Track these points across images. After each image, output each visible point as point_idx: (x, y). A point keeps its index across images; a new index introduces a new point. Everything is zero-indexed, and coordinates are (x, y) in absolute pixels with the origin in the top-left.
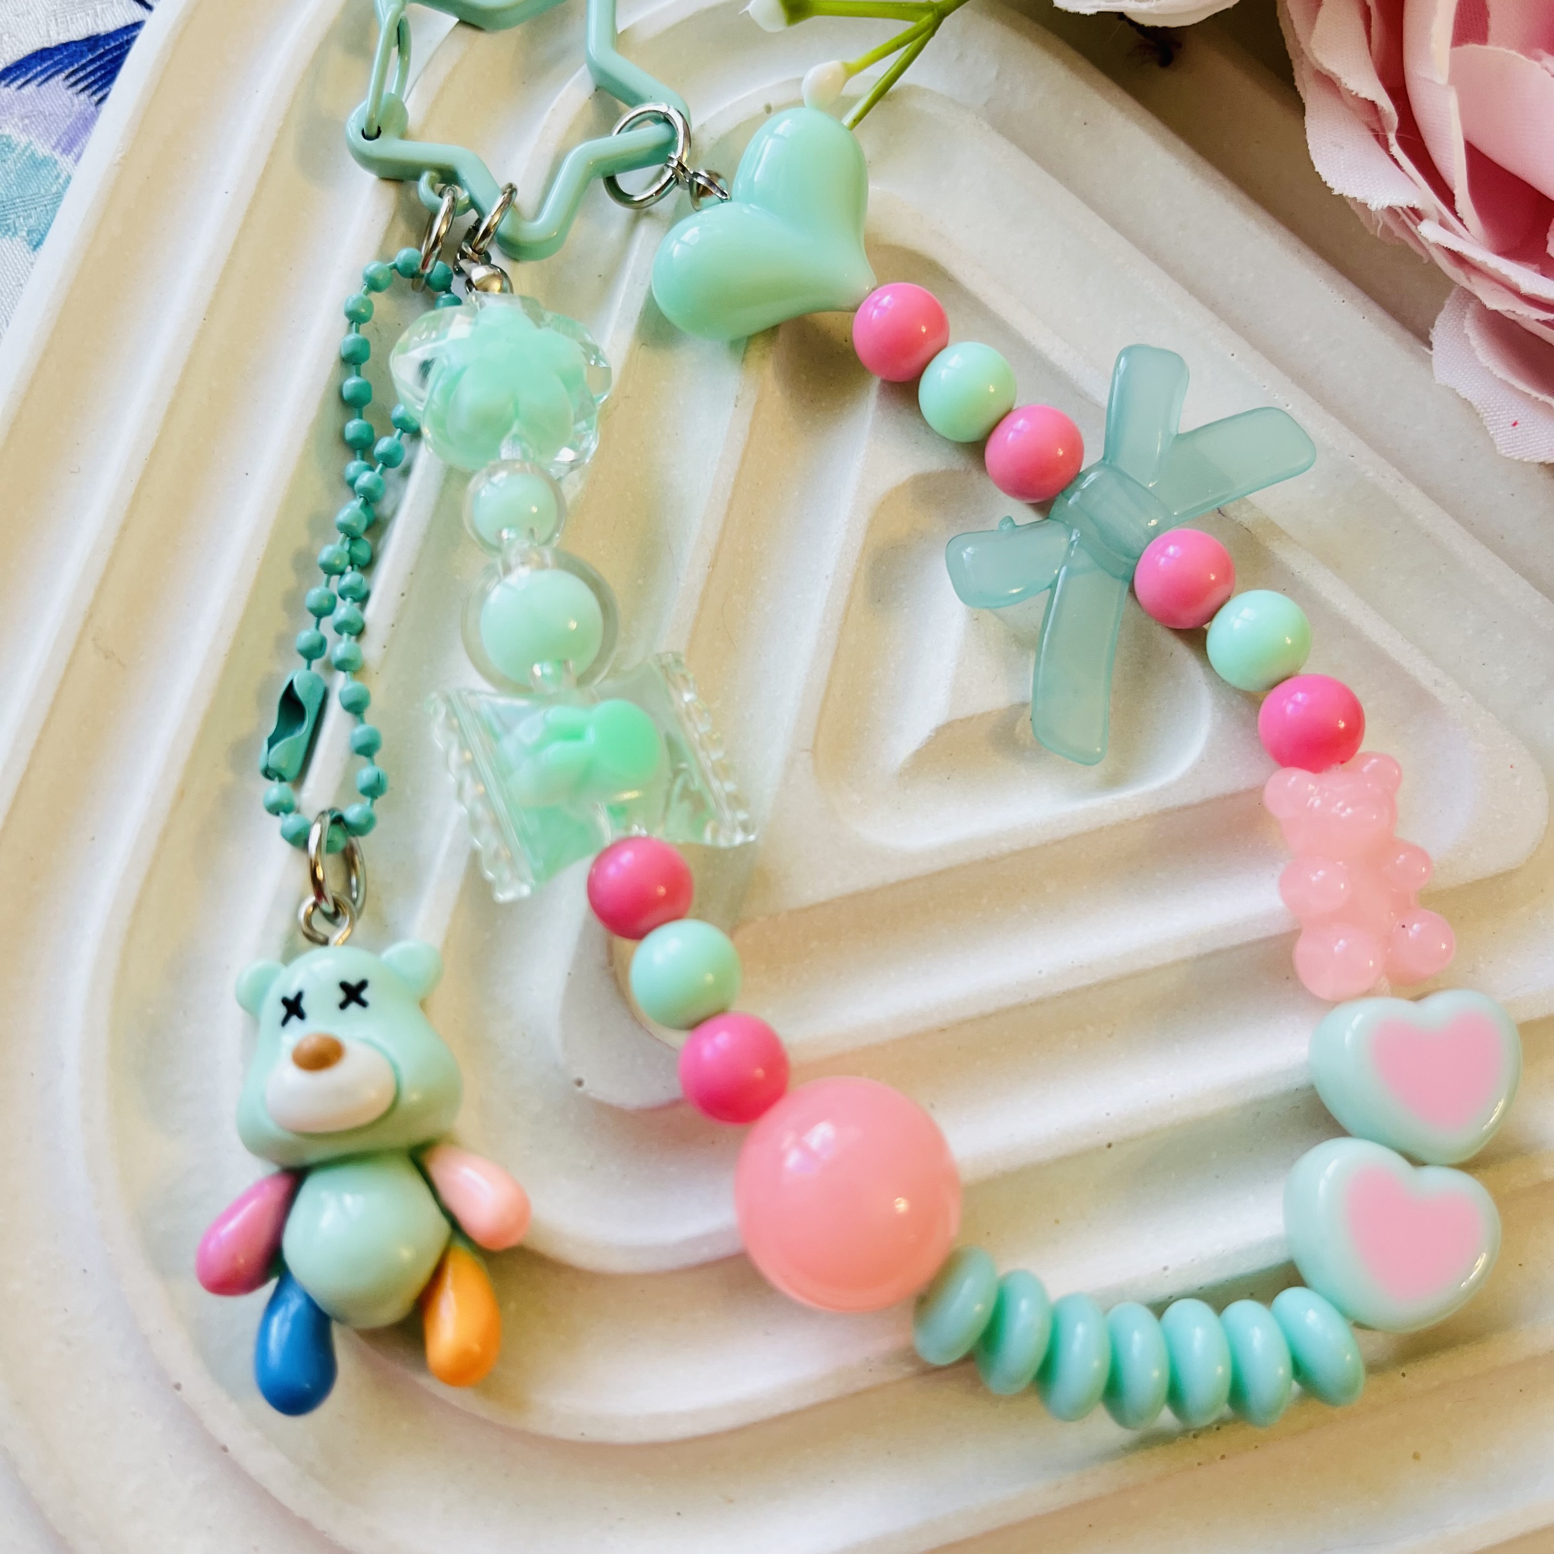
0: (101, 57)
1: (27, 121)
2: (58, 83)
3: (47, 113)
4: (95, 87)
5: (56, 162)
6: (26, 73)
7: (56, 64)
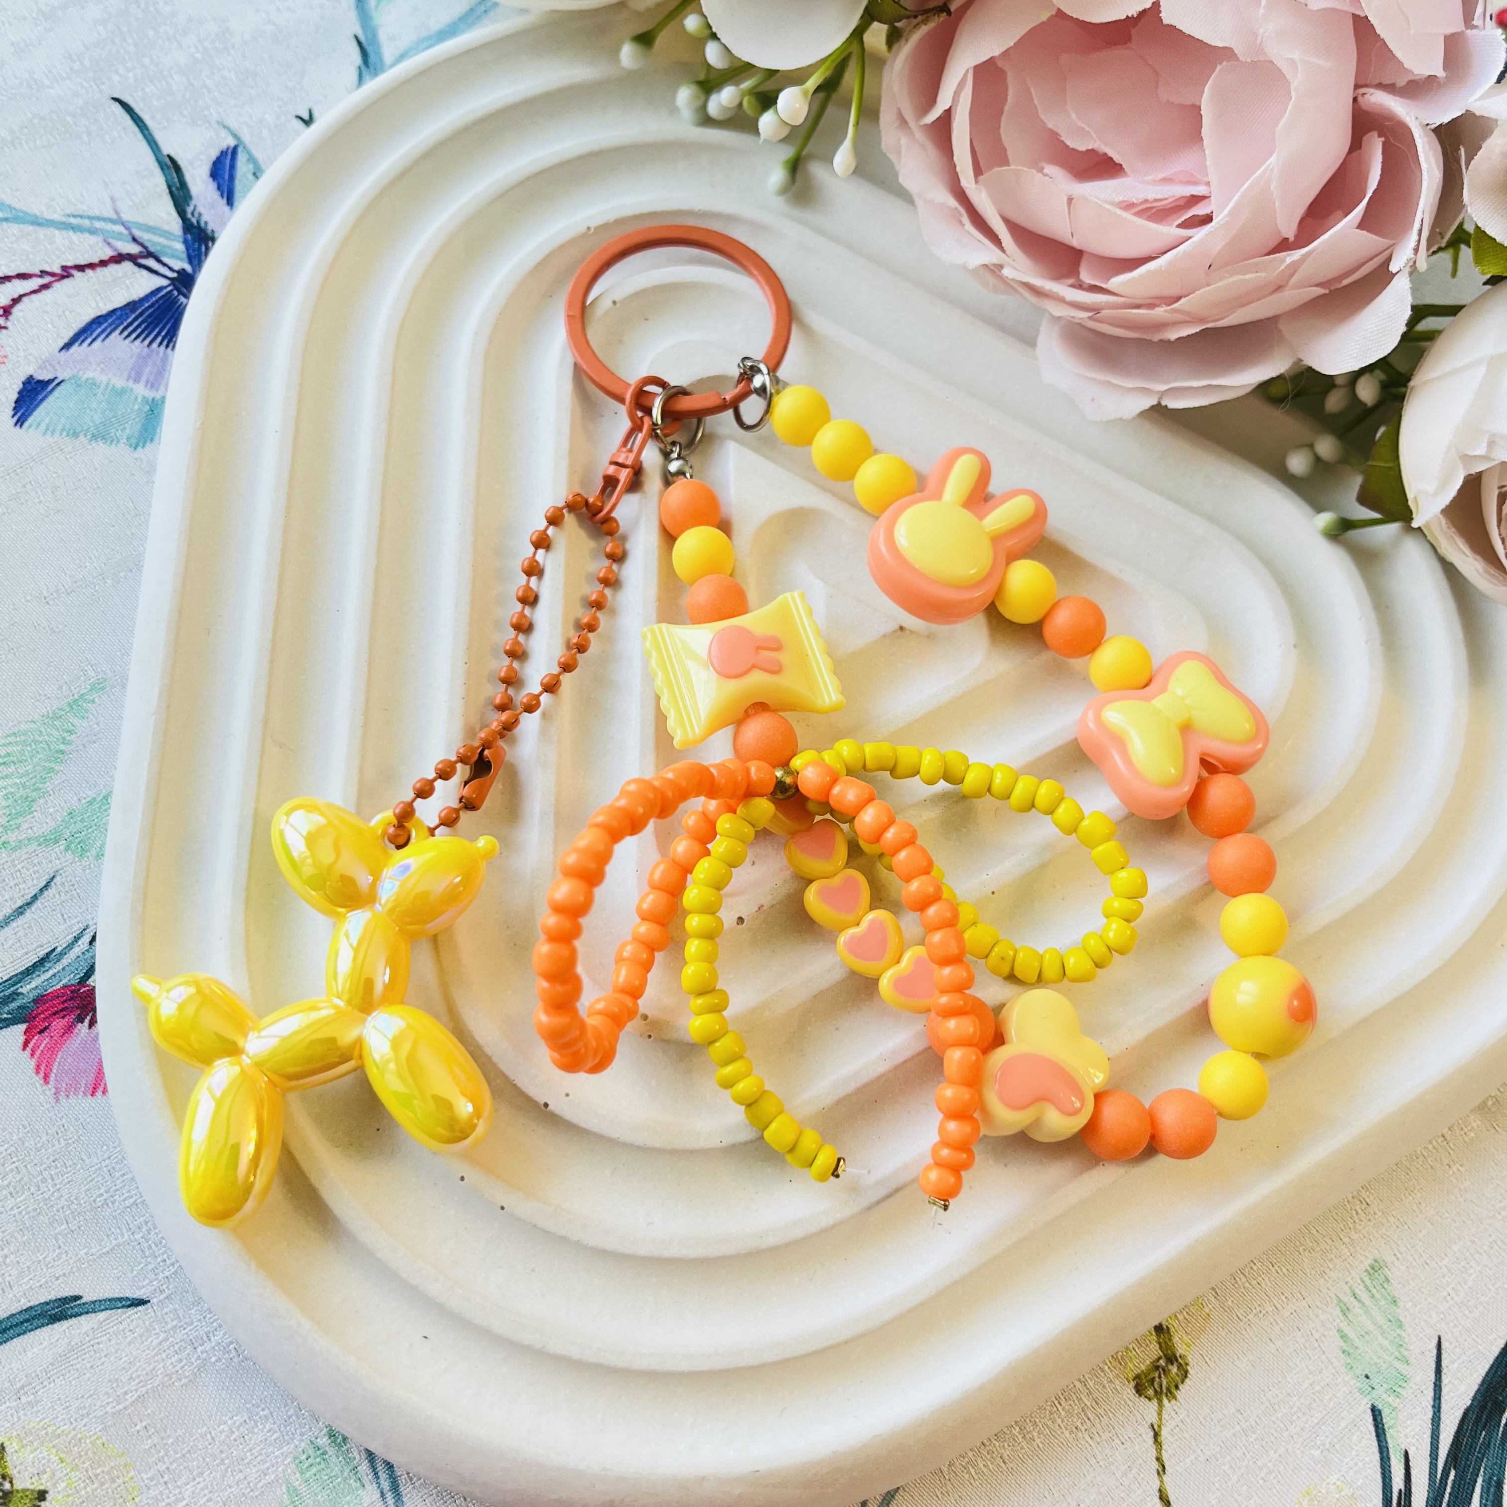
0: (141, 314)
1: (102, 366)
2: (116, 337)
3: (115, 358)
4: (143, 336)
5: (132, 389)
6: (91, 335)
7: (110, 325)
